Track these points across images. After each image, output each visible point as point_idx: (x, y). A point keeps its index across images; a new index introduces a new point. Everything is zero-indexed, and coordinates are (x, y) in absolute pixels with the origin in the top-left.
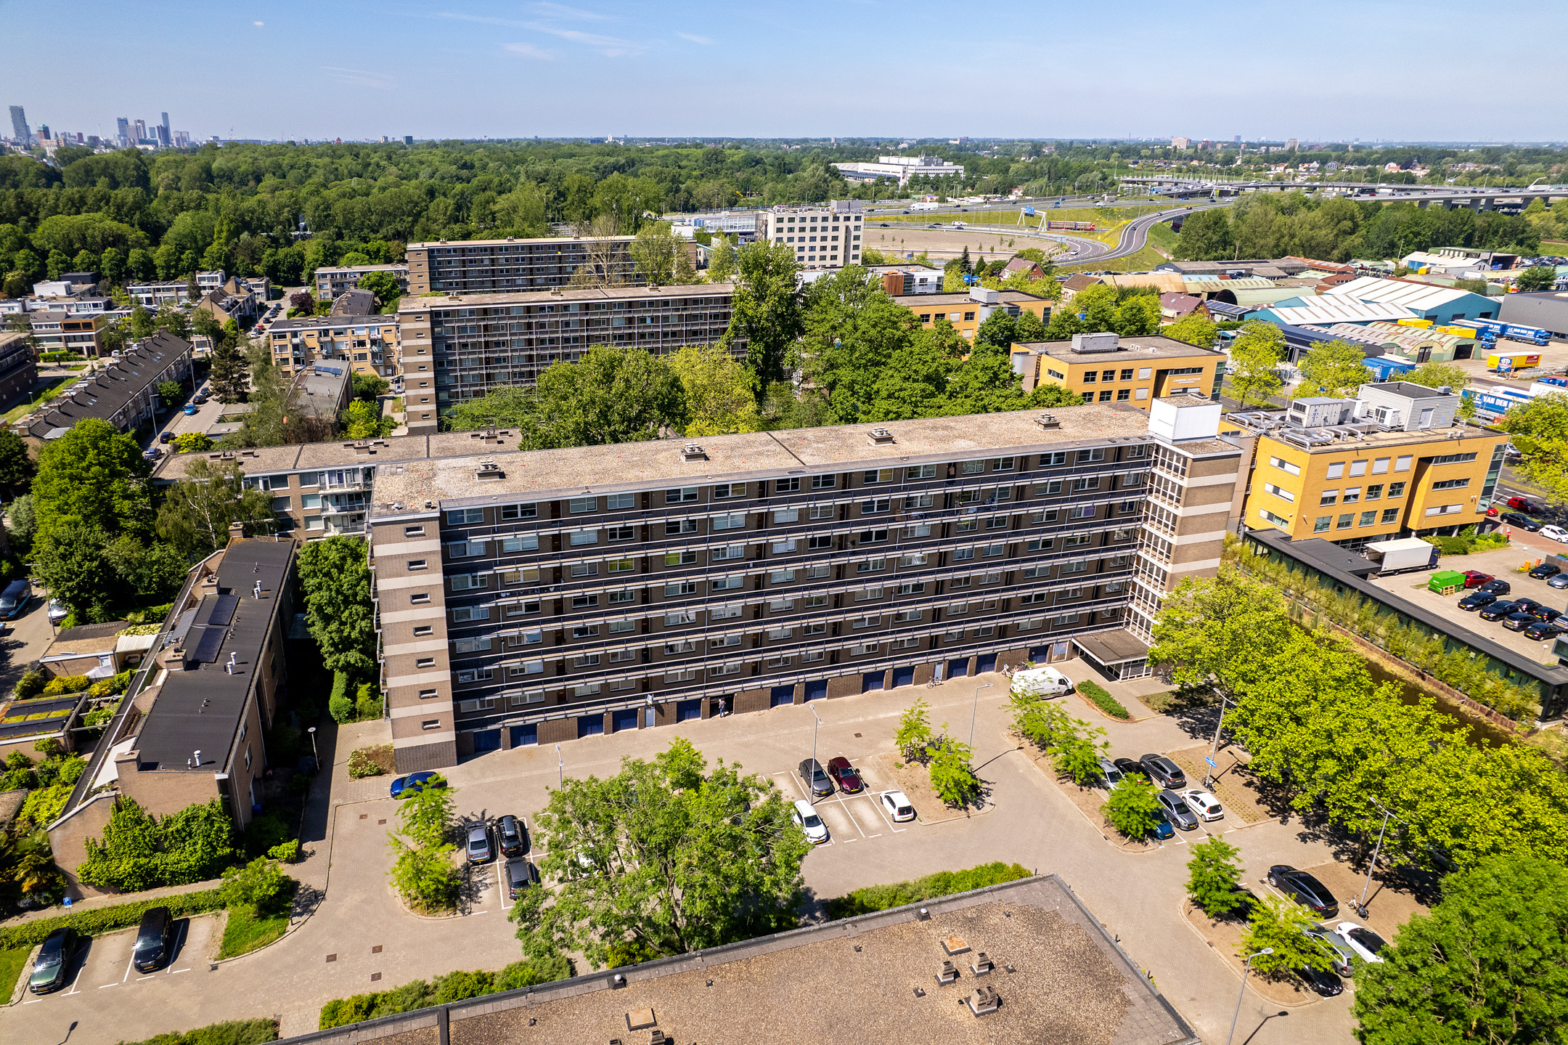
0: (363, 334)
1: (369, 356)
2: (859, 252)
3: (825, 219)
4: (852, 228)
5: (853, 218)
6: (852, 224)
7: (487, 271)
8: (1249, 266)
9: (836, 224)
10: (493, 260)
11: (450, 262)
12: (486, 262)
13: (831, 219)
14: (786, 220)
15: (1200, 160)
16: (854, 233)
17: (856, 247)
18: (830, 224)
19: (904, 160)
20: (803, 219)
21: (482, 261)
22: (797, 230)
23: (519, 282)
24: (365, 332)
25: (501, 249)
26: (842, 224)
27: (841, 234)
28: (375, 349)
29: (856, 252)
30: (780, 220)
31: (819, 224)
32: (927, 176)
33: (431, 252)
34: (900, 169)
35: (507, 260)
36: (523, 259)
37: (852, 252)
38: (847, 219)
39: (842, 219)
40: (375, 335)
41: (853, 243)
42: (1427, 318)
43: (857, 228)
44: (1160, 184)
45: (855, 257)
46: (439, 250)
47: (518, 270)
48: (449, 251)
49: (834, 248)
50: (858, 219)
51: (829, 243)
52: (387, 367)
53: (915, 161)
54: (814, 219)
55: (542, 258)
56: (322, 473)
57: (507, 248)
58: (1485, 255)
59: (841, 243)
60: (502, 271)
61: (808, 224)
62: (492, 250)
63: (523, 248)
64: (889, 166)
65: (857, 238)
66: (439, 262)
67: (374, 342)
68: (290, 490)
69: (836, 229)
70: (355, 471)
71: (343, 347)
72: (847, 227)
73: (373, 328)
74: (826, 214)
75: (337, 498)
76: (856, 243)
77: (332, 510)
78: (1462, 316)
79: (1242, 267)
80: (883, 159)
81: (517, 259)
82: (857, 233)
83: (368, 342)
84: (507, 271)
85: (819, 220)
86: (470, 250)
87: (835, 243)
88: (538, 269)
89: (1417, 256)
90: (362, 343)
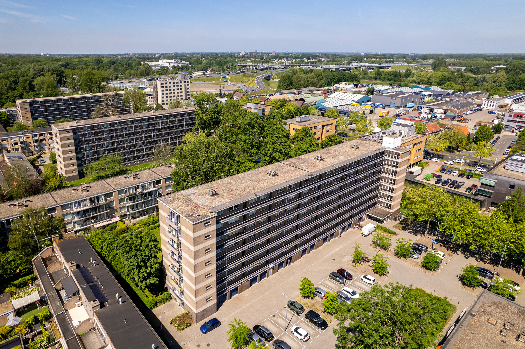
0: (16, 140)
1: (20, 149)
2: (189, 93)
3: (177, 83)
4: (187, 85)
5: (186, 82)
6: (186, 84)
7: (56, 109)
8: (301, 90)
9: (181, 84)
10: (58, 105)
11: (39, 107)
12: (55, 106)
13: (179, 82)
14: (164, 84)
15: (253, 58)
16: (187, 87)
17: (188, 92)
18: (179, 84)
19: (168, 61)
20: (170, 83)
21: (53, 105)
22: (168, 87)
23: (71, 113)
24: (17, 139)
25: (61, 100)
26: (183, 84)
27: (183, 87)
28: (23, 145)
29: (188, 93)
30: (162, 84)
31: (176, 84)
32: (178, 66)
33: (30, 103)
34: (168, 64)
35: (64, 104)
36: (71, 104)
37: (187, 93)
38: (185, 82)
39: (183, 82)
40: (22, 140)
41: (187, 90)
42: (357, 103)
43: (188, 85)
44: (250, 66)
45: (189, 95)
46: (33, 102)
47: (69, 108)
48: (38, 102)
49: (181, 92)
50: (188, 82)
51: (180, 91)
52: (29, 153)
53: (172, 61)
54: (174, 83)
55: (79, 103)
56: (71, 204)
57: (64, 100)
58: (352, 84)
59: (183, 91)
60: (63, 109)
61: (172, 85)
62: (57, 101)
63: (71, 99)
64: (163, 63)
65: (188, 88)
66: (34, 107)
67: (22, 143)
68: (57, 214)
69: (181, 86)
70: (86, 200)
71: (7, 146)
72: (185, 85)
73: (21, 137)
74: (177, 81)
75: (78, 213)
76: (188, 90)
77: (77, 219)
78: (364, 102)
79: (298, 91)
80: (160, 61)
81: (69, 104)
82: (188, 87)
83: (19, 143)
84: (65, 109)
85: (176, 83)
86: (48, 101)
87: (181, 91)
88: (78, 107)
89: (337, 85)
90: (16, 144)
